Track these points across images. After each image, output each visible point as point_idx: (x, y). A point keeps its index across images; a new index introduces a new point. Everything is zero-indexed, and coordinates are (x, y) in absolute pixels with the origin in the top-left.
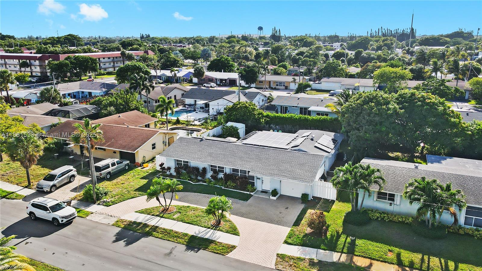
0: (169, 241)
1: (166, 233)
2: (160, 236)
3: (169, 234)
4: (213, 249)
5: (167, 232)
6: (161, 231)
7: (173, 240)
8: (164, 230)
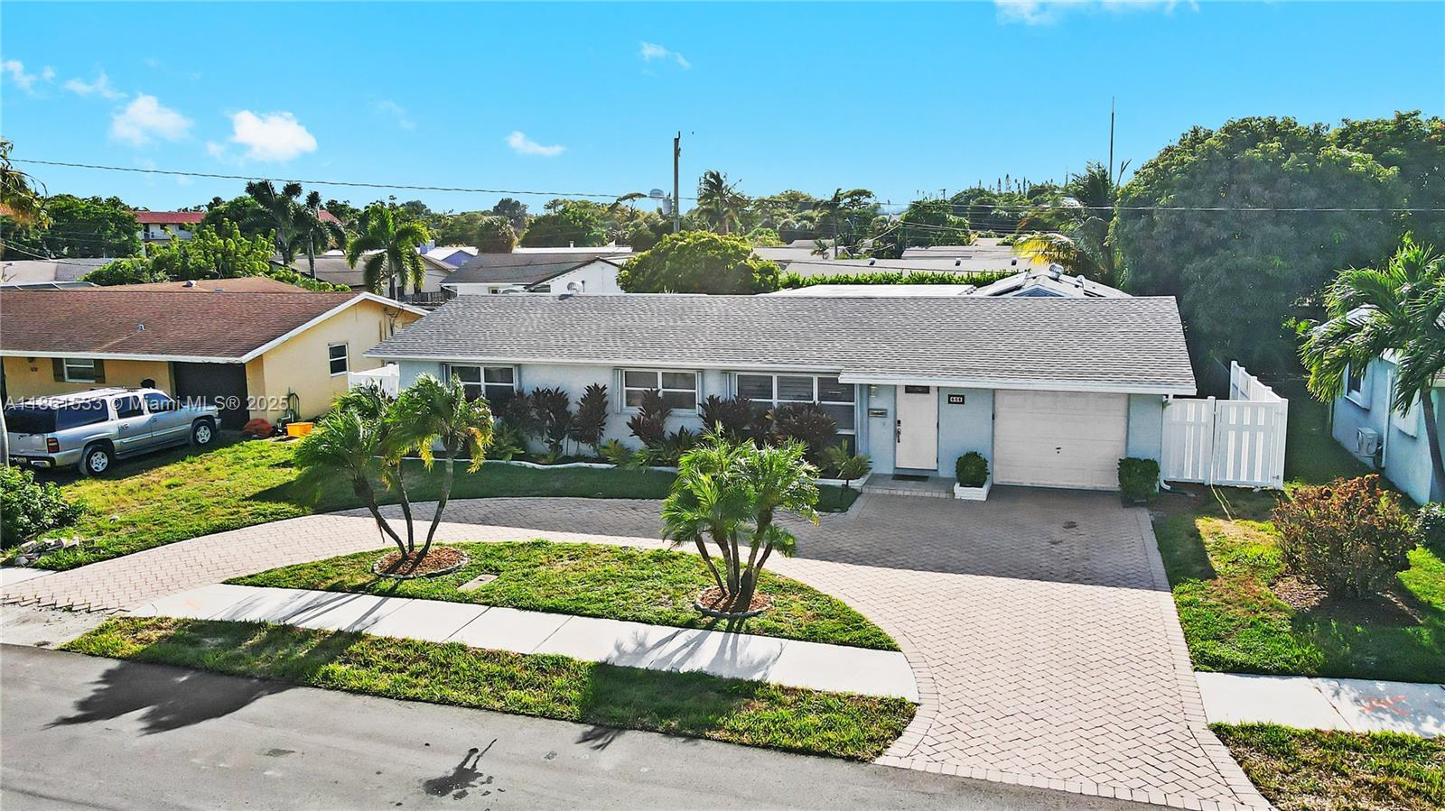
0: (443, 708)
1: (423, 665)
2: (383, 683)
3: (442, 665)
4: (767, 731)
5: (426, 659)
6: (387, 657)
7: (473, 699)
8: (407, 647)
